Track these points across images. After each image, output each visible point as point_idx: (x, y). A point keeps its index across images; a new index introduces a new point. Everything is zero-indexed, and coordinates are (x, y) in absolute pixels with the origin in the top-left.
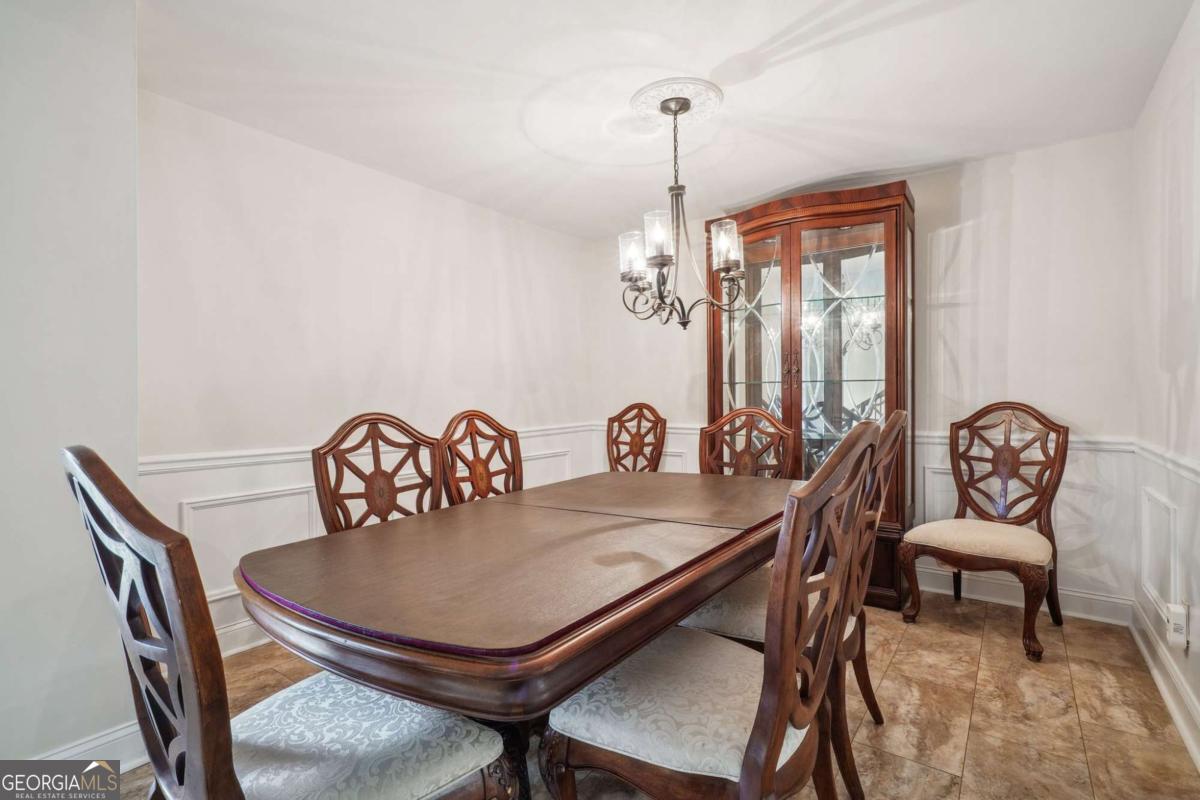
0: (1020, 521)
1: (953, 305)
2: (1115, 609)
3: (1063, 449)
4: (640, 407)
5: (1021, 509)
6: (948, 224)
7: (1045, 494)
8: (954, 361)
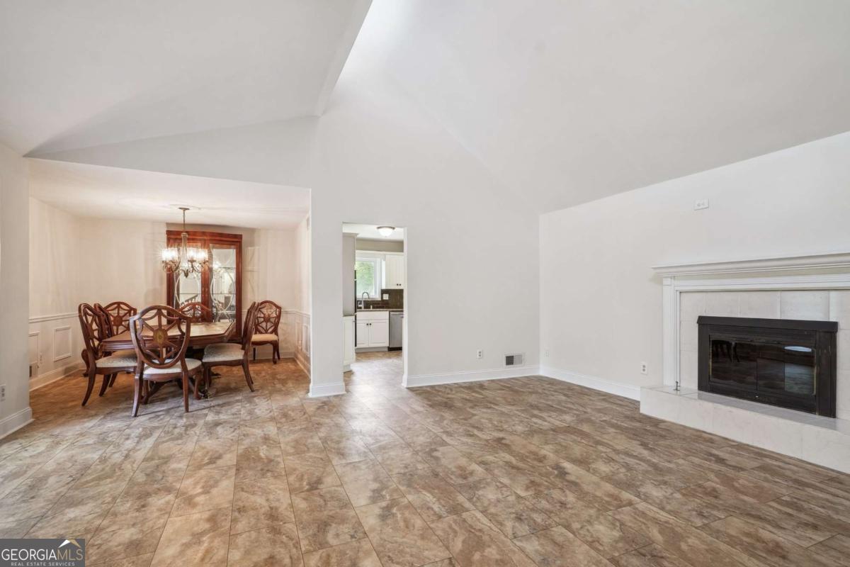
0: (271, 333)
1: (252, 271)
2: (291, 353)
3: (280, 313)
4: (119, 304)
5: (270, 330)
6: (251, 246)
7: (276, 325)
8: (253, 288)
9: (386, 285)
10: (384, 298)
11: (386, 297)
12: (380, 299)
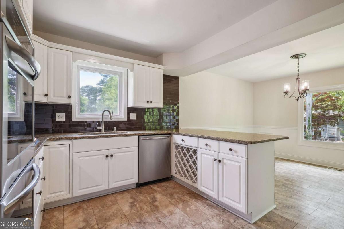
9: (134, 102)
10: (131, 118)
11: (133, 117)
12: (126, 119)
